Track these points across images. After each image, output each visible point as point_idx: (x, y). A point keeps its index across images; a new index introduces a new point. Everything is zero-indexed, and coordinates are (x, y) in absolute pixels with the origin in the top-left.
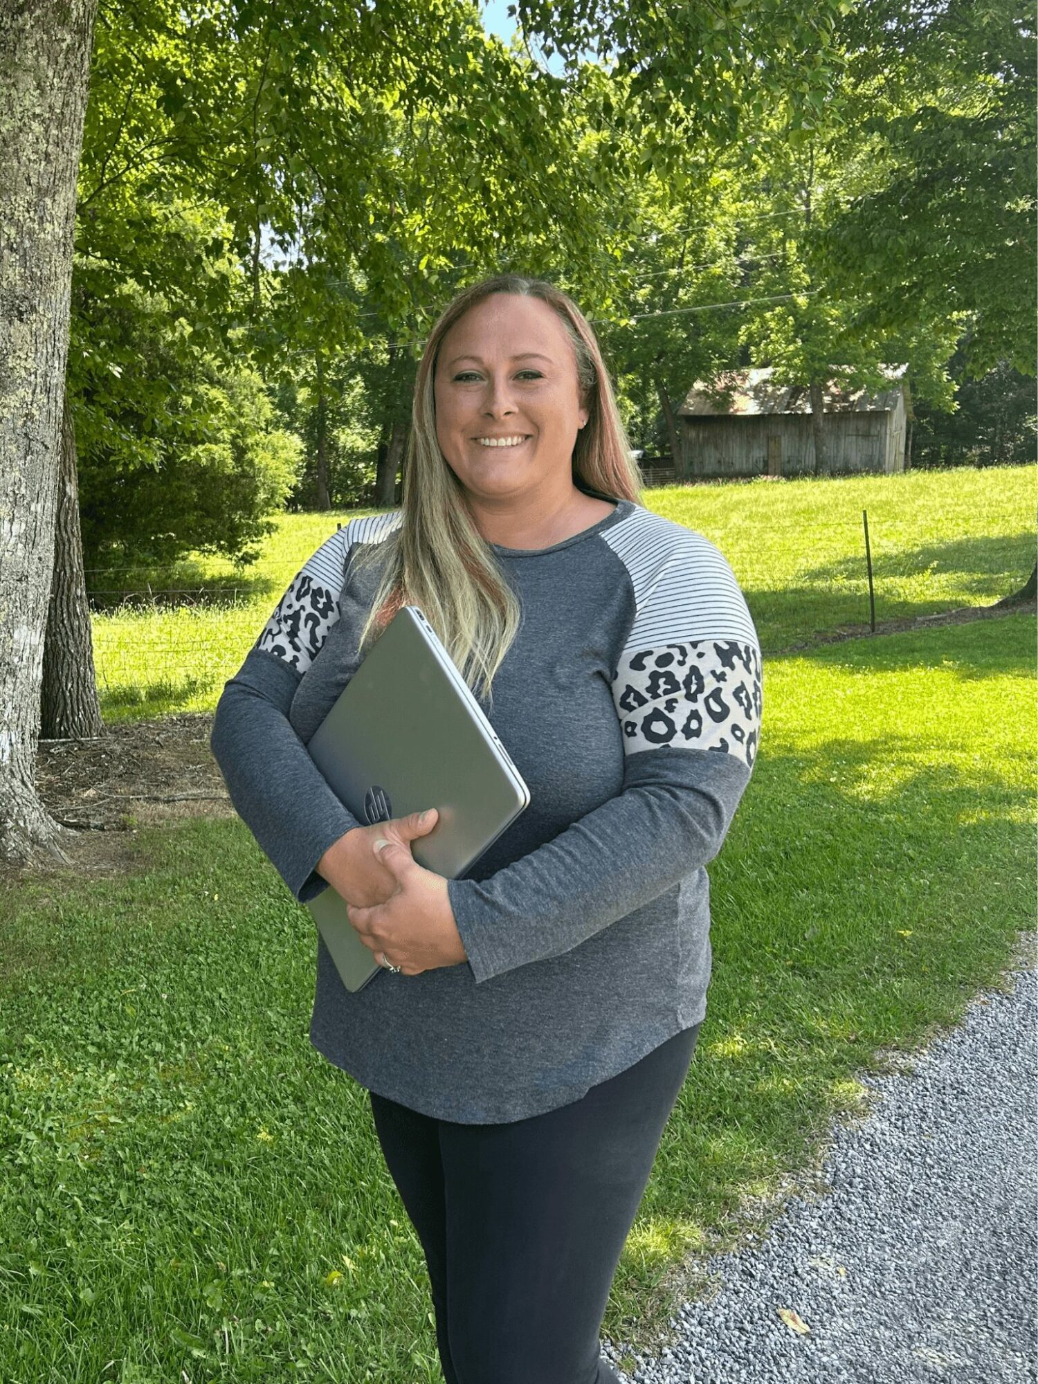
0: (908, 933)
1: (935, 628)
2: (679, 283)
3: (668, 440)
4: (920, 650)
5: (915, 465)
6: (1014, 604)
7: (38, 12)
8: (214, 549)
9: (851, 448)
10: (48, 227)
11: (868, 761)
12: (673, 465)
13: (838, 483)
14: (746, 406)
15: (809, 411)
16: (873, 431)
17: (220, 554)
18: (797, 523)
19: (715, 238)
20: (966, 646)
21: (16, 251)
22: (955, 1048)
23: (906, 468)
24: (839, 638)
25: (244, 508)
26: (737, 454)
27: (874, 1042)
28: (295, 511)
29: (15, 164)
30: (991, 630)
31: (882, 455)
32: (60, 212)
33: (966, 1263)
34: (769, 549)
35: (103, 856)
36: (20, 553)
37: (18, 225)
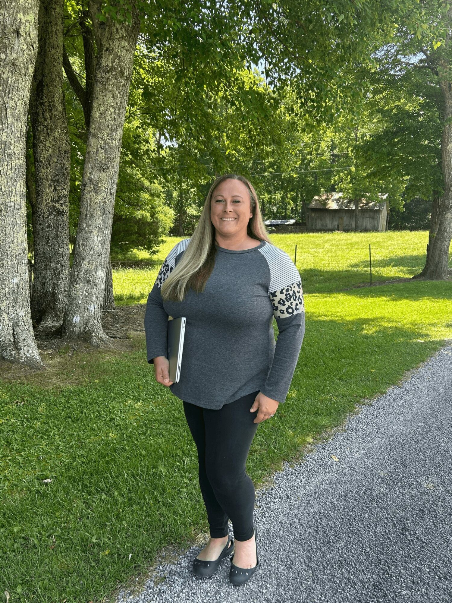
0: (373, 371)
1: (391, 284)
2: (311, 161)
3: (304, 217)
4: (386, 291)
5: (389, 229)
6: (418, 278)
7: (114, 73)
8: (142, 248)
9: (367, 222)
10: (114, 142)
11: (366, 324)
12: (306, 225)
13: (362, 234)
14: (333, 205)
15: (354, 208)
16: (376, 217)
17: (144, 250)
18: (348, 248)
19: (323, 145)
20: (401, 291)
21: (103, 149)
22: (384, 399)
23: (386, 230)
24: (360, 287)
25: (153, 234)
26: (328, 222)
27: (361, 397)
28: (170, 236)
29: (104, 121)
30: (409, 286)
31: (378, 225)
32: (118, 137)
33: (381, 447)
34: (338, 256)
35: (122, 346)
36: (100, 247)
37: (104, 141)
